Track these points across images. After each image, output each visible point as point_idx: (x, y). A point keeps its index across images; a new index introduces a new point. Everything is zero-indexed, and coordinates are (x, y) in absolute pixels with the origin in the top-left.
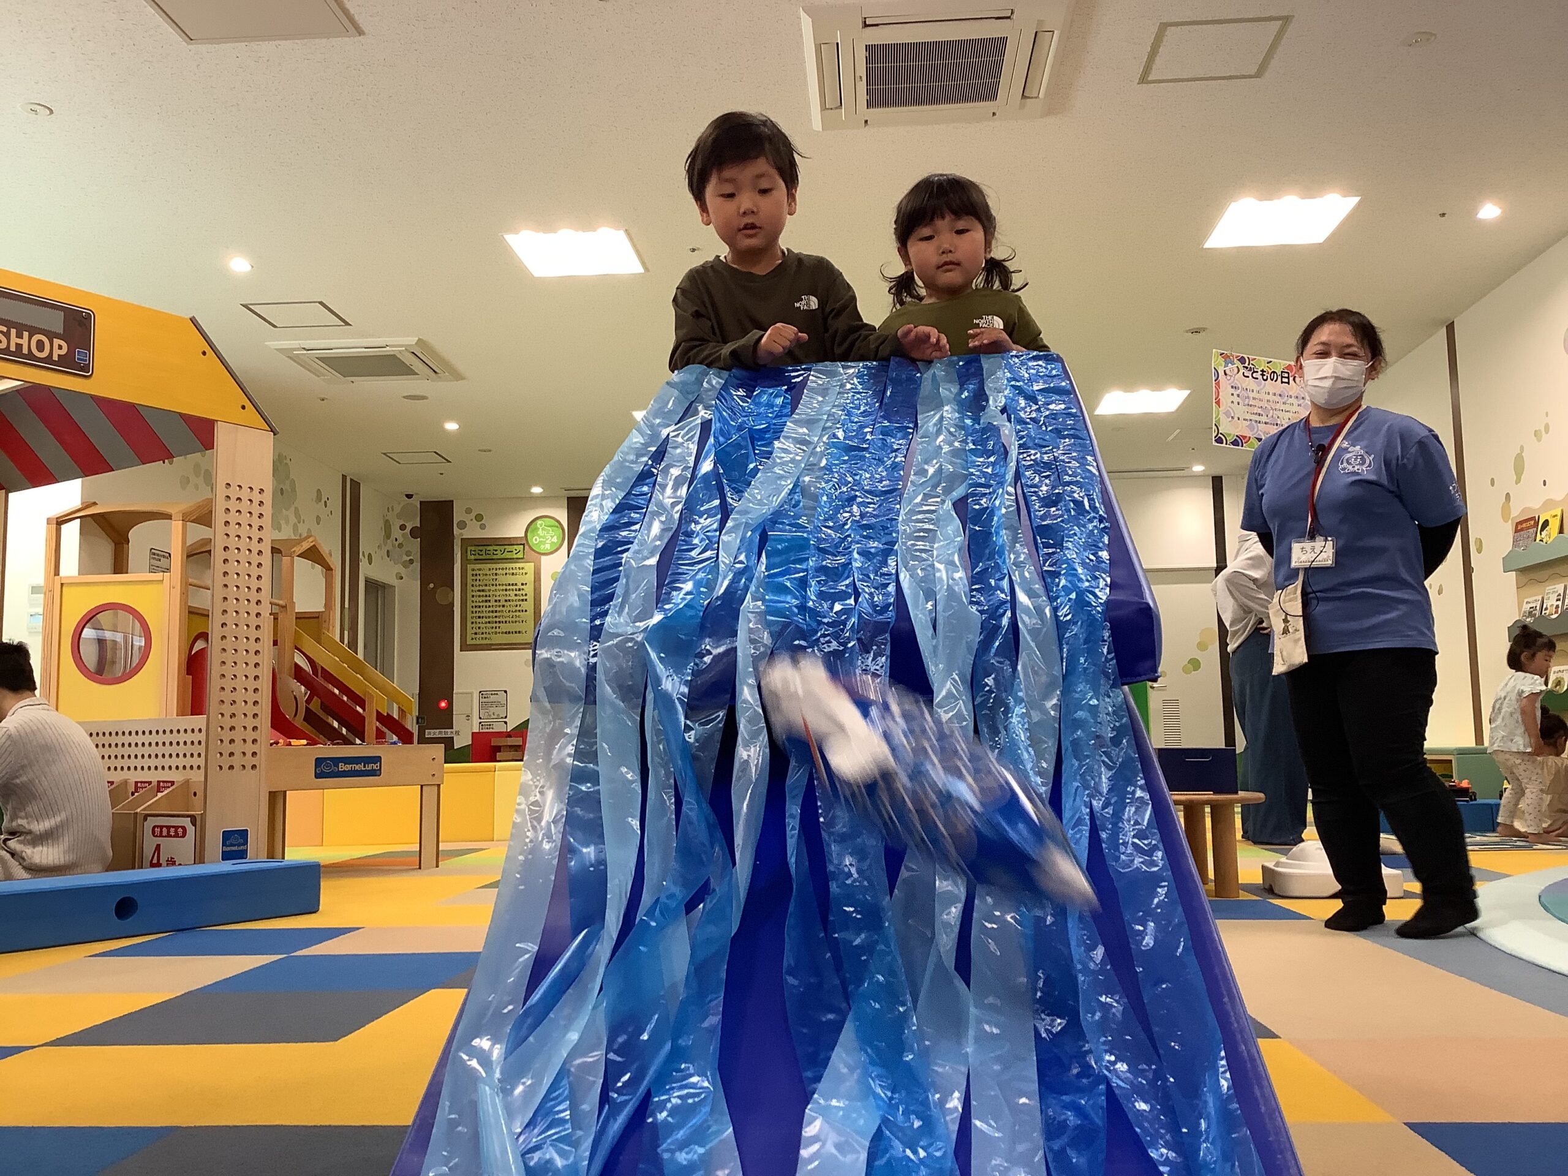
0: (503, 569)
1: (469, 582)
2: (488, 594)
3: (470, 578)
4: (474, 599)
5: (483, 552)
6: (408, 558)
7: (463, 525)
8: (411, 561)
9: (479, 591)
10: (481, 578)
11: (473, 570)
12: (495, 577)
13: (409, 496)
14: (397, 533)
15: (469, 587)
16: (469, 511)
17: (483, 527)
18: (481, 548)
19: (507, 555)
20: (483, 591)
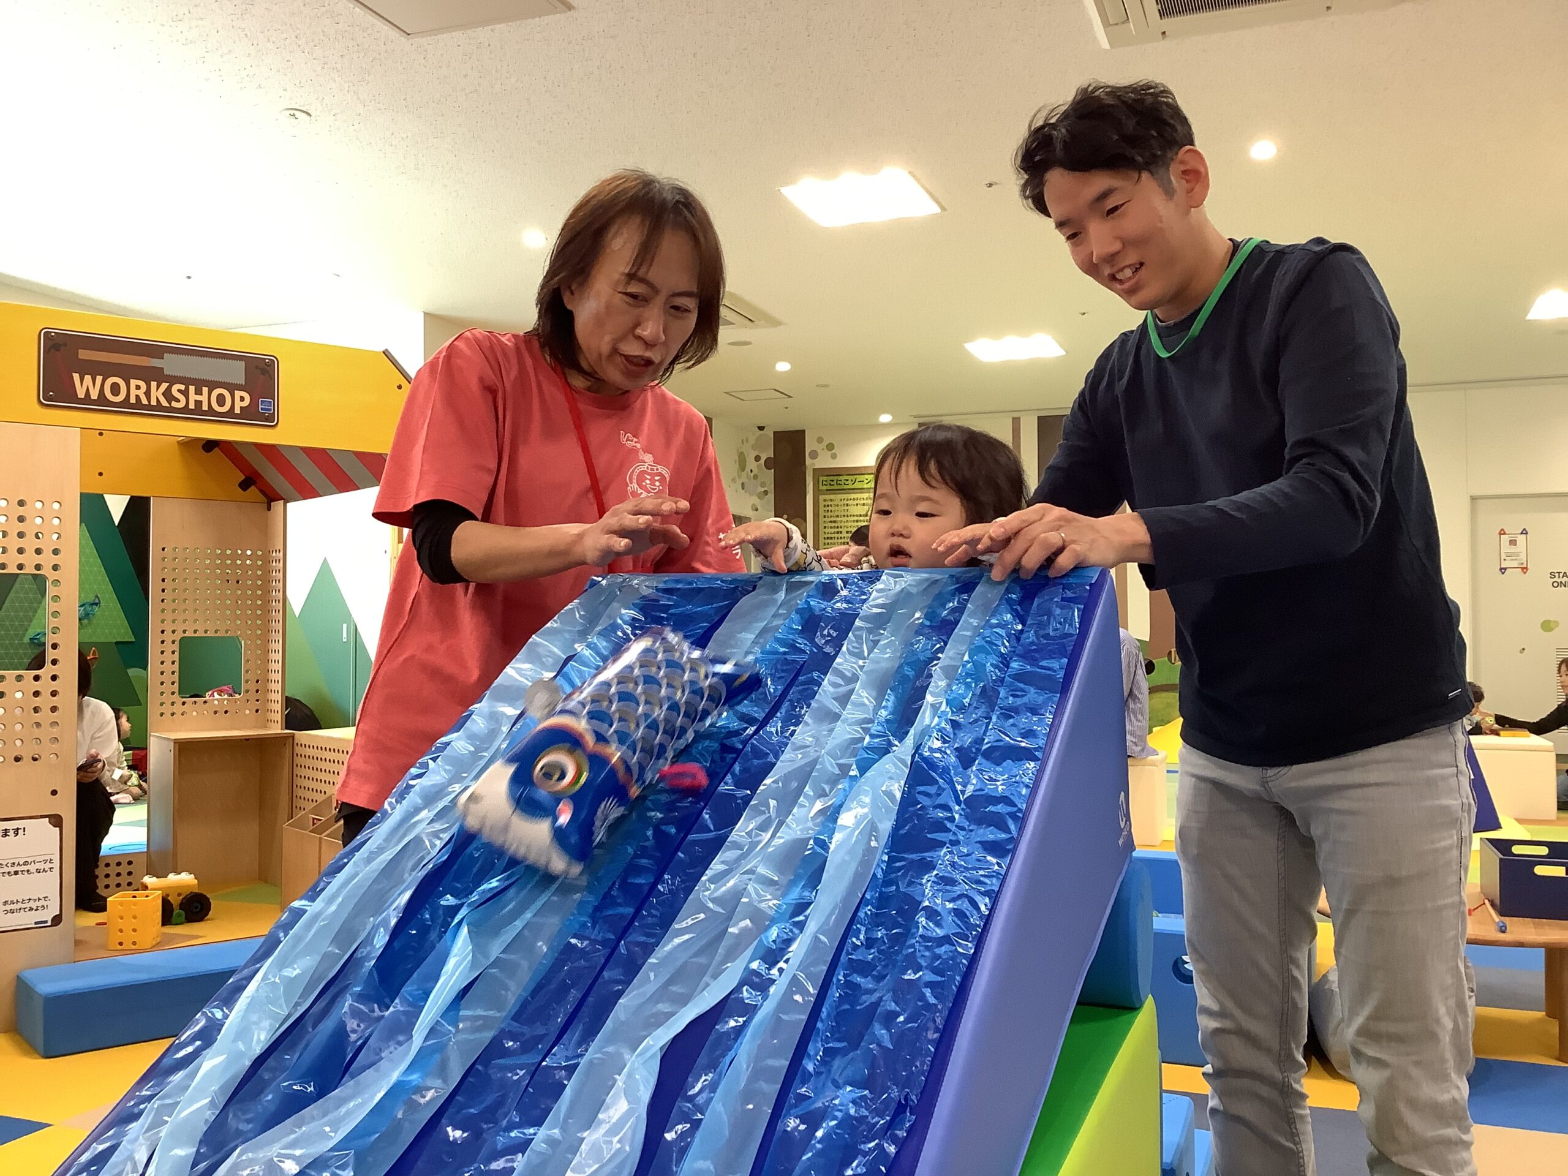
0: (854, 499)
1: (822, 513)
2: (839, 525)
3: (822, 509)
4: (827, 530)
5: (835, 482)
6: (763, 490)
7: (814, 455)
8: (766, 493)
9: (831, 522)
10: (832, 509)
11: (825, 501)
12: (846, 508)
13: (761, 428)
14: (751, 464)
15: (821, 519)
16: (820, 440)
17: (834, 456)
18: (832, 478)
19: (857, 485)
20: (835, 522)
